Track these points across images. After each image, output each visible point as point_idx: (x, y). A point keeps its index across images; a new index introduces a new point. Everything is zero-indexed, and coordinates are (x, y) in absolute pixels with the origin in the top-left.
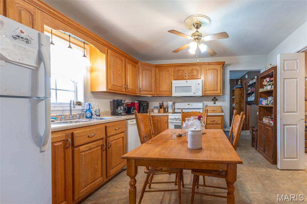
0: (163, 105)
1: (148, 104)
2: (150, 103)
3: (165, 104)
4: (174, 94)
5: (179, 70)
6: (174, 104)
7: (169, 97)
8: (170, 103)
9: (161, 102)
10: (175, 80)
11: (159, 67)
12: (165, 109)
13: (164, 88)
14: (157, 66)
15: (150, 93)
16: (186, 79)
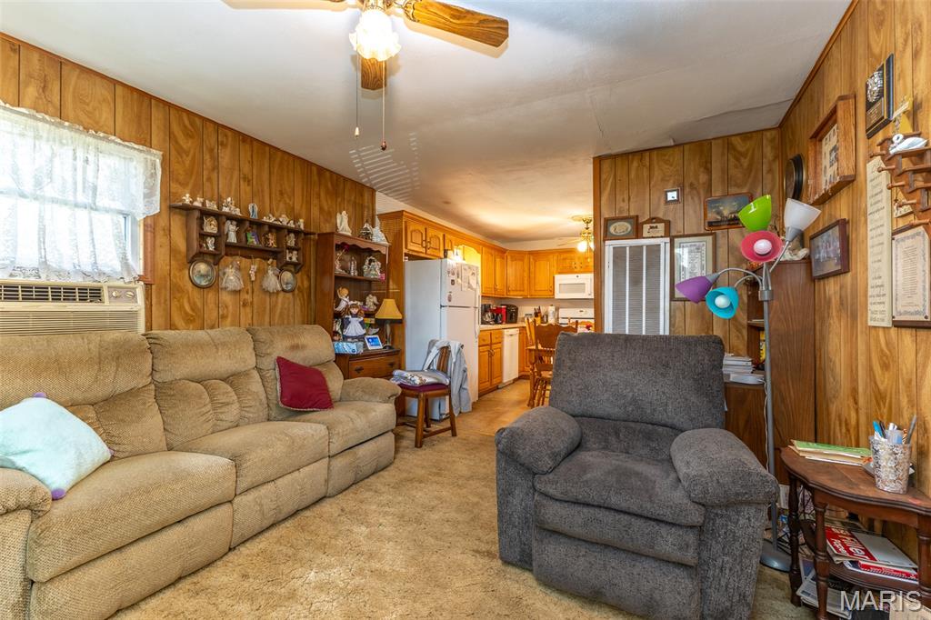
0: (540, 312)
1: (517, 309)
2: (520, 308)
3: (543, 310)
4: (558, 295)
5: (565, 259)
6: (557, 309)
7: (550, 298)
8: (551, 309)
9: (537, 308)
10: (560, 273)
11: (536, 255)
12: (542, 318)
13: (541, 284)
14: (531, 253)
15: (521, 293)
16: (576, 273)
